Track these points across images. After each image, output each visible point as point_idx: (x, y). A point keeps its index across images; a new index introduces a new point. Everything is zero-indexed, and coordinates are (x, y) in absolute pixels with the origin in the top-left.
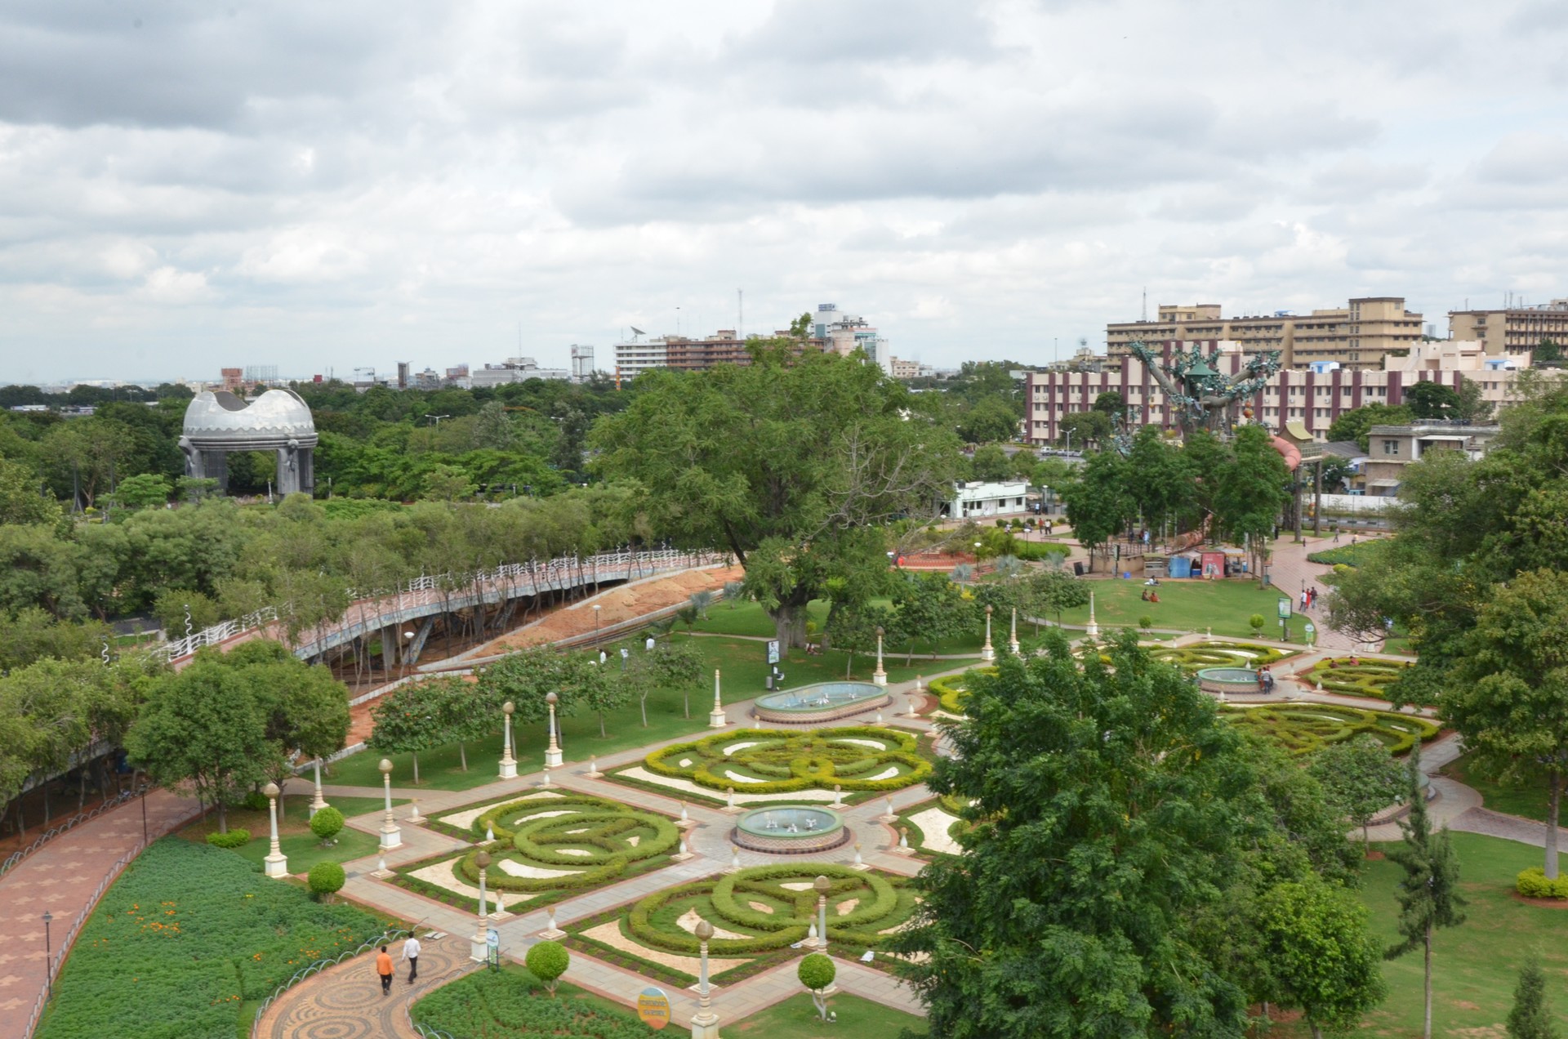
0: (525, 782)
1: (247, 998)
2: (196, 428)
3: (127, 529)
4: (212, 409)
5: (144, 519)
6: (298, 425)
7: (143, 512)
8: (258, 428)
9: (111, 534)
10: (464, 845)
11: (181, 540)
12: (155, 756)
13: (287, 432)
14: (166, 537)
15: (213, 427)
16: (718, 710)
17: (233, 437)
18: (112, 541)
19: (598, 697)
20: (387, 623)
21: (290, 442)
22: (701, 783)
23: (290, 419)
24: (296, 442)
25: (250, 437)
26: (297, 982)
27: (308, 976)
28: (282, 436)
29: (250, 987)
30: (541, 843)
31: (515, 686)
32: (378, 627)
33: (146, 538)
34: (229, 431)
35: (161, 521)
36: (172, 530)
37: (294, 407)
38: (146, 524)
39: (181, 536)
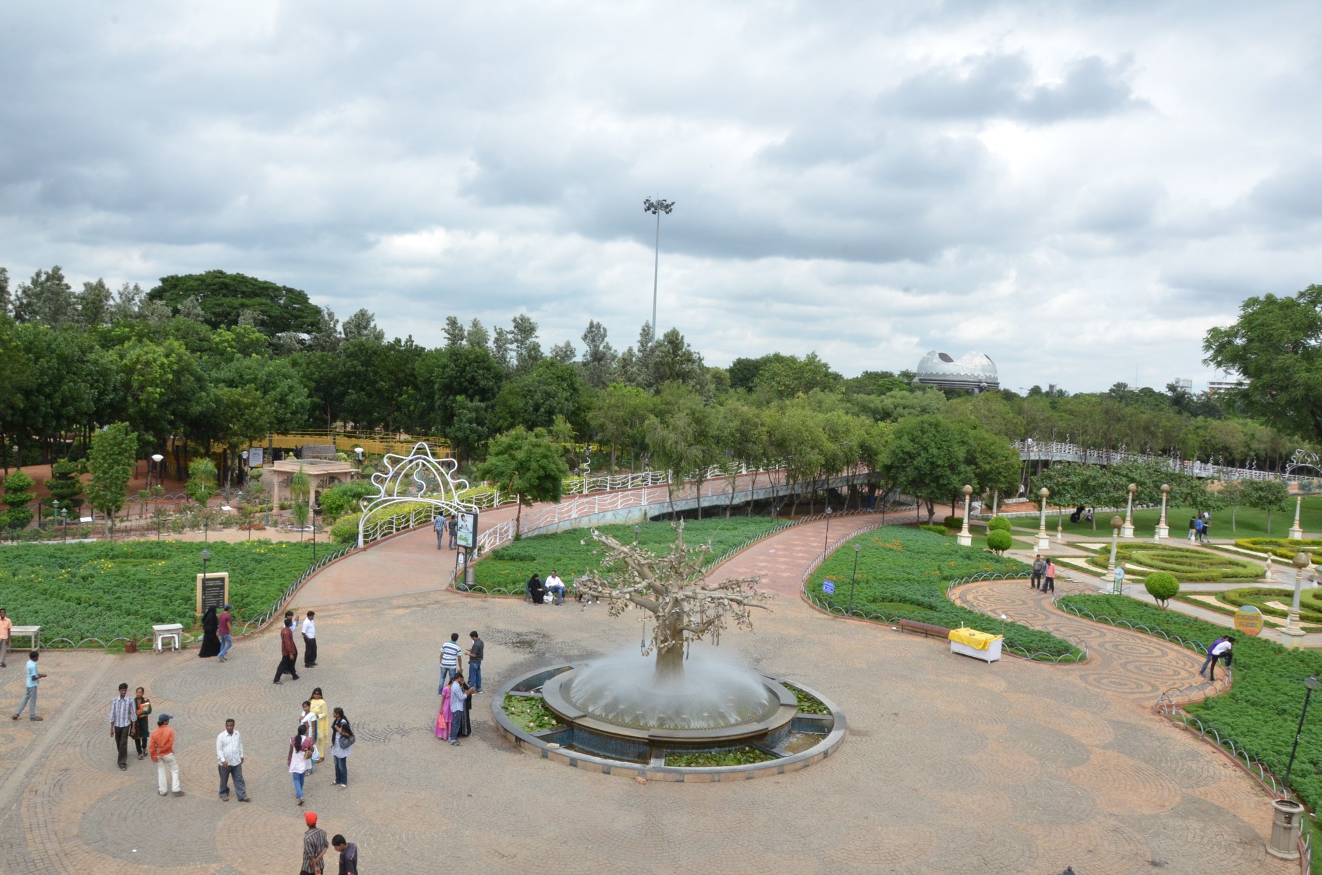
0: (1140, 540)
1: (946, 579)
2: (924, 372)
3: (882, 402)
4: (935, 361)
5: (892, 397)
6: (988, 374)
7: (892, 393)
8: (962, 374)
9: (871, 401)
10: (1094, 555)
11: (912, 410)
12: (897, 464)
13: (980, 378)
14: (904, 408)
15: (934, 372)
16: (1296, 527)
17: (946, 378)
18: (872, 405)
19: (1199, 499)
20: (1043, 458)
21: (982, 385)
22: (1281, 556)
23: (983, 370)
24: (986, 385)
25: (957, 379)
26: (976, 580)
27: (983, 580)
28: (977, 380)
29: (946, 573)
30: (1152, 559)
31: (1137, 477)
32: (1037, 458)
33: (892, 406)
34: (944, 374)
35: (902, 398)
36: (908, 404)
37: (986, 363)
38: (893, 400)
39: (913, 408)
